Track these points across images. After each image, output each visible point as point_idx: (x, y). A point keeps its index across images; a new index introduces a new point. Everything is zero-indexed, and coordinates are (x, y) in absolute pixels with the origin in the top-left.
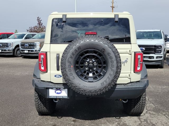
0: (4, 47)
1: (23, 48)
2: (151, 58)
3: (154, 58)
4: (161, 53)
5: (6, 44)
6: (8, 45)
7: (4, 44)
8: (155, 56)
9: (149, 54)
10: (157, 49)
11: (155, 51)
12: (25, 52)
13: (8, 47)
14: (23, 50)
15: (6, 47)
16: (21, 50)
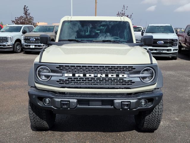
0: (3, 41)
1: (27, 43)
2: (169, 51)
3: (171, 51)
4: (177, 46)
5: (5, 38)
6: (7, 40)
7: (3, 38)
8: (172, 48)
9: (167, 47)
10: (174, 43)
11: (172, 44)
12: (31, 47)
13: (8, 41)
14: (27, 45)
15: (6, 41)
16: (25, 45)
